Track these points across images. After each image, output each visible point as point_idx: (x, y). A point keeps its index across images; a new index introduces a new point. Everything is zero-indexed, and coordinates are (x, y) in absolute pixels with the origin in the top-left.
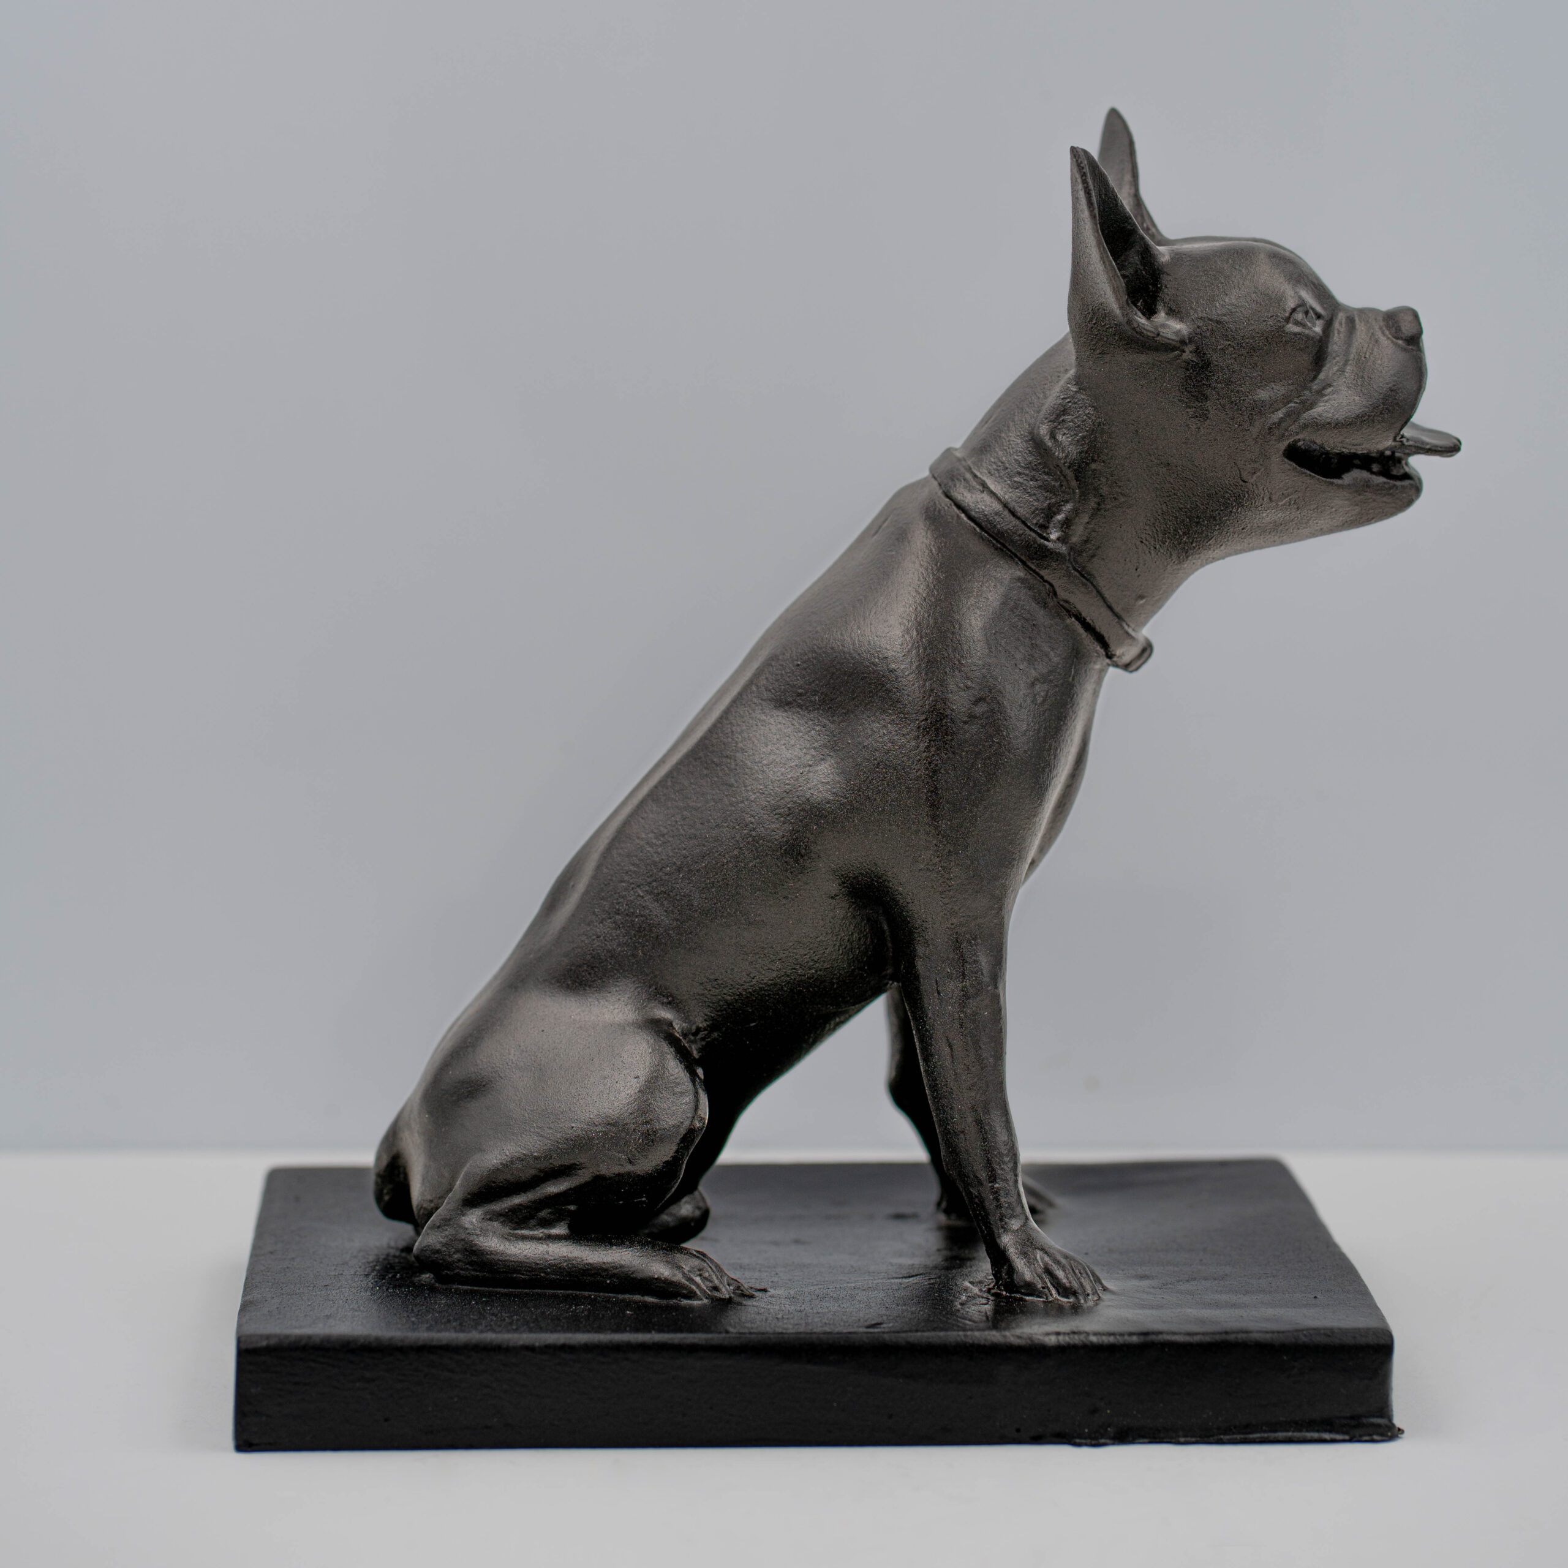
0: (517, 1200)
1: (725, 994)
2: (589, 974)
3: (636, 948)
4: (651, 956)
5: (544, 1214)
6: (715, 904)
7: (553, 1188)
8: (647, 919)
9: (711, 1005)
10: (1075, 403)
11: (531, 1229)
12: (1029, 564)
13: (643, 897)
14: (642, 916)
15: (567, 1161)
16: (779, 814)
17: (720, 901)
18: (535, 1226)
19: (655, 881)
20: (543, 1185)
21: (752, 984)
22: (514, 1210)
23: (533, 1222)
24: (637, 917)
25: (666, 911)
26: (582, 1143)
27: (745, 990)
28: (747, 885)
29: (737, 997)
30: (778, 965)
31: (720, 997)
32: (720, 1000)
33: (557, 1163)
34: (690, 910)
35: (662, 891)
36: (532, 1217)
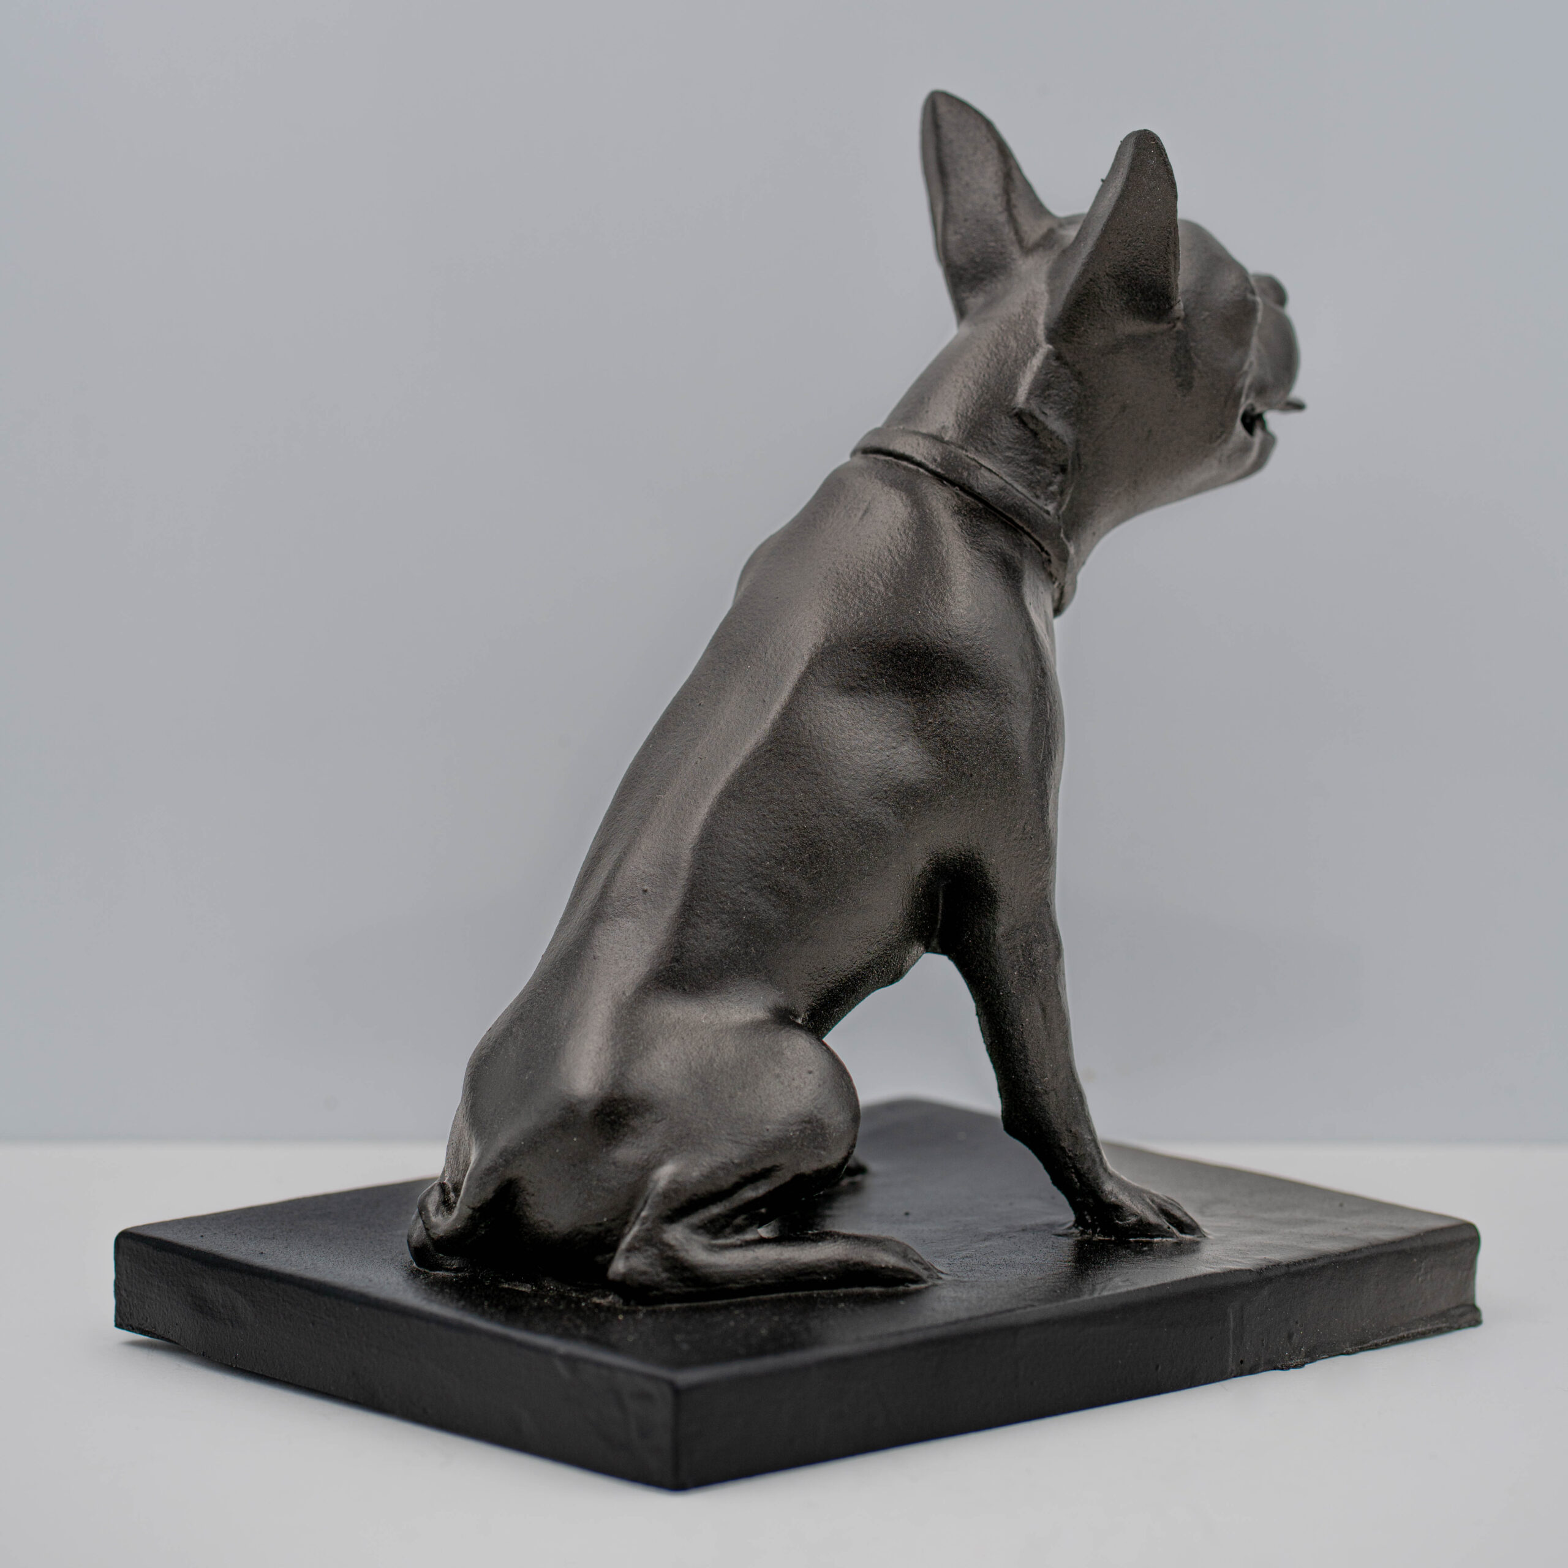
0: (715, 1210)
1: (828, 982)
2: (706, 976)
3: (747, 946)
4: (763, 952)
5: (739, 1220)
6: (824, 893)
7: (749, 1194)
8: (755, 915)
9: (814, 995)
10: (1058, 377)
11: (725, 1237)
12: (1033, 535)
13: (746, 894)
14: (749, 913)
15: (768, 1163)
16: (877, 798)
17: (829, 890)
18: (730, 1234)
19: (756, 876)
20: (741, 1192)
21: (852, 969)
22: (713, 1221)
23: (728, 1230)
24: (744, 914)
25: (774, 905)
26: (781, 1144)
27: (846, 976)
28: (856, 871)
29: (837, 984)
30: (875, 947)
31: (823, 986)
32: (823, 988)
33: (758, 1167)
34: (799, 901)
35: (765, 886)
36: (727, 1225)
